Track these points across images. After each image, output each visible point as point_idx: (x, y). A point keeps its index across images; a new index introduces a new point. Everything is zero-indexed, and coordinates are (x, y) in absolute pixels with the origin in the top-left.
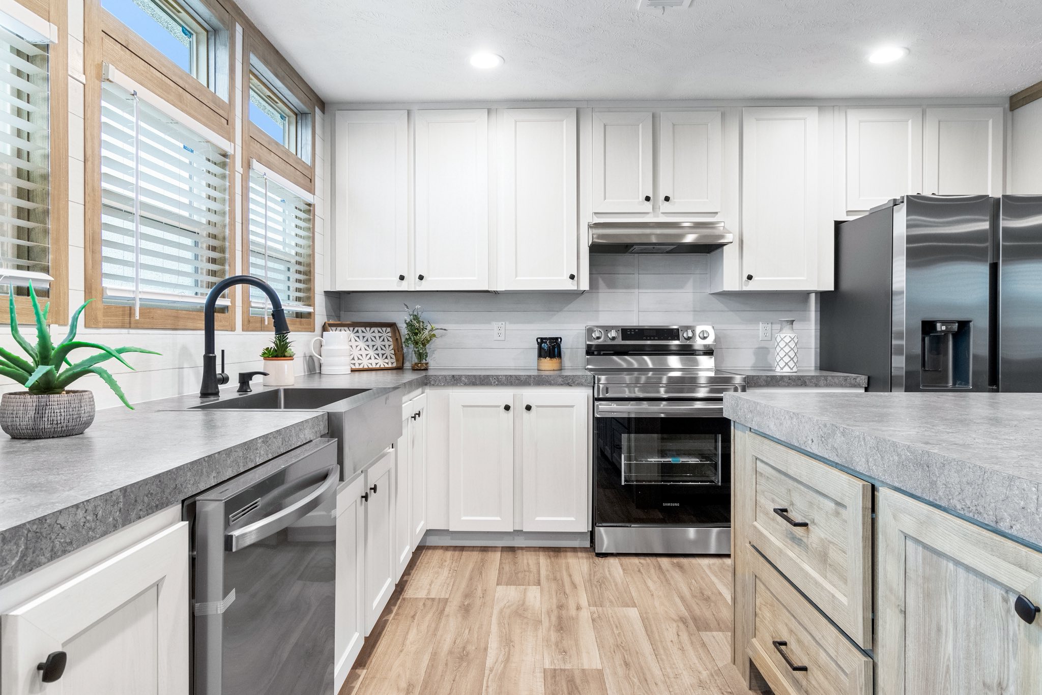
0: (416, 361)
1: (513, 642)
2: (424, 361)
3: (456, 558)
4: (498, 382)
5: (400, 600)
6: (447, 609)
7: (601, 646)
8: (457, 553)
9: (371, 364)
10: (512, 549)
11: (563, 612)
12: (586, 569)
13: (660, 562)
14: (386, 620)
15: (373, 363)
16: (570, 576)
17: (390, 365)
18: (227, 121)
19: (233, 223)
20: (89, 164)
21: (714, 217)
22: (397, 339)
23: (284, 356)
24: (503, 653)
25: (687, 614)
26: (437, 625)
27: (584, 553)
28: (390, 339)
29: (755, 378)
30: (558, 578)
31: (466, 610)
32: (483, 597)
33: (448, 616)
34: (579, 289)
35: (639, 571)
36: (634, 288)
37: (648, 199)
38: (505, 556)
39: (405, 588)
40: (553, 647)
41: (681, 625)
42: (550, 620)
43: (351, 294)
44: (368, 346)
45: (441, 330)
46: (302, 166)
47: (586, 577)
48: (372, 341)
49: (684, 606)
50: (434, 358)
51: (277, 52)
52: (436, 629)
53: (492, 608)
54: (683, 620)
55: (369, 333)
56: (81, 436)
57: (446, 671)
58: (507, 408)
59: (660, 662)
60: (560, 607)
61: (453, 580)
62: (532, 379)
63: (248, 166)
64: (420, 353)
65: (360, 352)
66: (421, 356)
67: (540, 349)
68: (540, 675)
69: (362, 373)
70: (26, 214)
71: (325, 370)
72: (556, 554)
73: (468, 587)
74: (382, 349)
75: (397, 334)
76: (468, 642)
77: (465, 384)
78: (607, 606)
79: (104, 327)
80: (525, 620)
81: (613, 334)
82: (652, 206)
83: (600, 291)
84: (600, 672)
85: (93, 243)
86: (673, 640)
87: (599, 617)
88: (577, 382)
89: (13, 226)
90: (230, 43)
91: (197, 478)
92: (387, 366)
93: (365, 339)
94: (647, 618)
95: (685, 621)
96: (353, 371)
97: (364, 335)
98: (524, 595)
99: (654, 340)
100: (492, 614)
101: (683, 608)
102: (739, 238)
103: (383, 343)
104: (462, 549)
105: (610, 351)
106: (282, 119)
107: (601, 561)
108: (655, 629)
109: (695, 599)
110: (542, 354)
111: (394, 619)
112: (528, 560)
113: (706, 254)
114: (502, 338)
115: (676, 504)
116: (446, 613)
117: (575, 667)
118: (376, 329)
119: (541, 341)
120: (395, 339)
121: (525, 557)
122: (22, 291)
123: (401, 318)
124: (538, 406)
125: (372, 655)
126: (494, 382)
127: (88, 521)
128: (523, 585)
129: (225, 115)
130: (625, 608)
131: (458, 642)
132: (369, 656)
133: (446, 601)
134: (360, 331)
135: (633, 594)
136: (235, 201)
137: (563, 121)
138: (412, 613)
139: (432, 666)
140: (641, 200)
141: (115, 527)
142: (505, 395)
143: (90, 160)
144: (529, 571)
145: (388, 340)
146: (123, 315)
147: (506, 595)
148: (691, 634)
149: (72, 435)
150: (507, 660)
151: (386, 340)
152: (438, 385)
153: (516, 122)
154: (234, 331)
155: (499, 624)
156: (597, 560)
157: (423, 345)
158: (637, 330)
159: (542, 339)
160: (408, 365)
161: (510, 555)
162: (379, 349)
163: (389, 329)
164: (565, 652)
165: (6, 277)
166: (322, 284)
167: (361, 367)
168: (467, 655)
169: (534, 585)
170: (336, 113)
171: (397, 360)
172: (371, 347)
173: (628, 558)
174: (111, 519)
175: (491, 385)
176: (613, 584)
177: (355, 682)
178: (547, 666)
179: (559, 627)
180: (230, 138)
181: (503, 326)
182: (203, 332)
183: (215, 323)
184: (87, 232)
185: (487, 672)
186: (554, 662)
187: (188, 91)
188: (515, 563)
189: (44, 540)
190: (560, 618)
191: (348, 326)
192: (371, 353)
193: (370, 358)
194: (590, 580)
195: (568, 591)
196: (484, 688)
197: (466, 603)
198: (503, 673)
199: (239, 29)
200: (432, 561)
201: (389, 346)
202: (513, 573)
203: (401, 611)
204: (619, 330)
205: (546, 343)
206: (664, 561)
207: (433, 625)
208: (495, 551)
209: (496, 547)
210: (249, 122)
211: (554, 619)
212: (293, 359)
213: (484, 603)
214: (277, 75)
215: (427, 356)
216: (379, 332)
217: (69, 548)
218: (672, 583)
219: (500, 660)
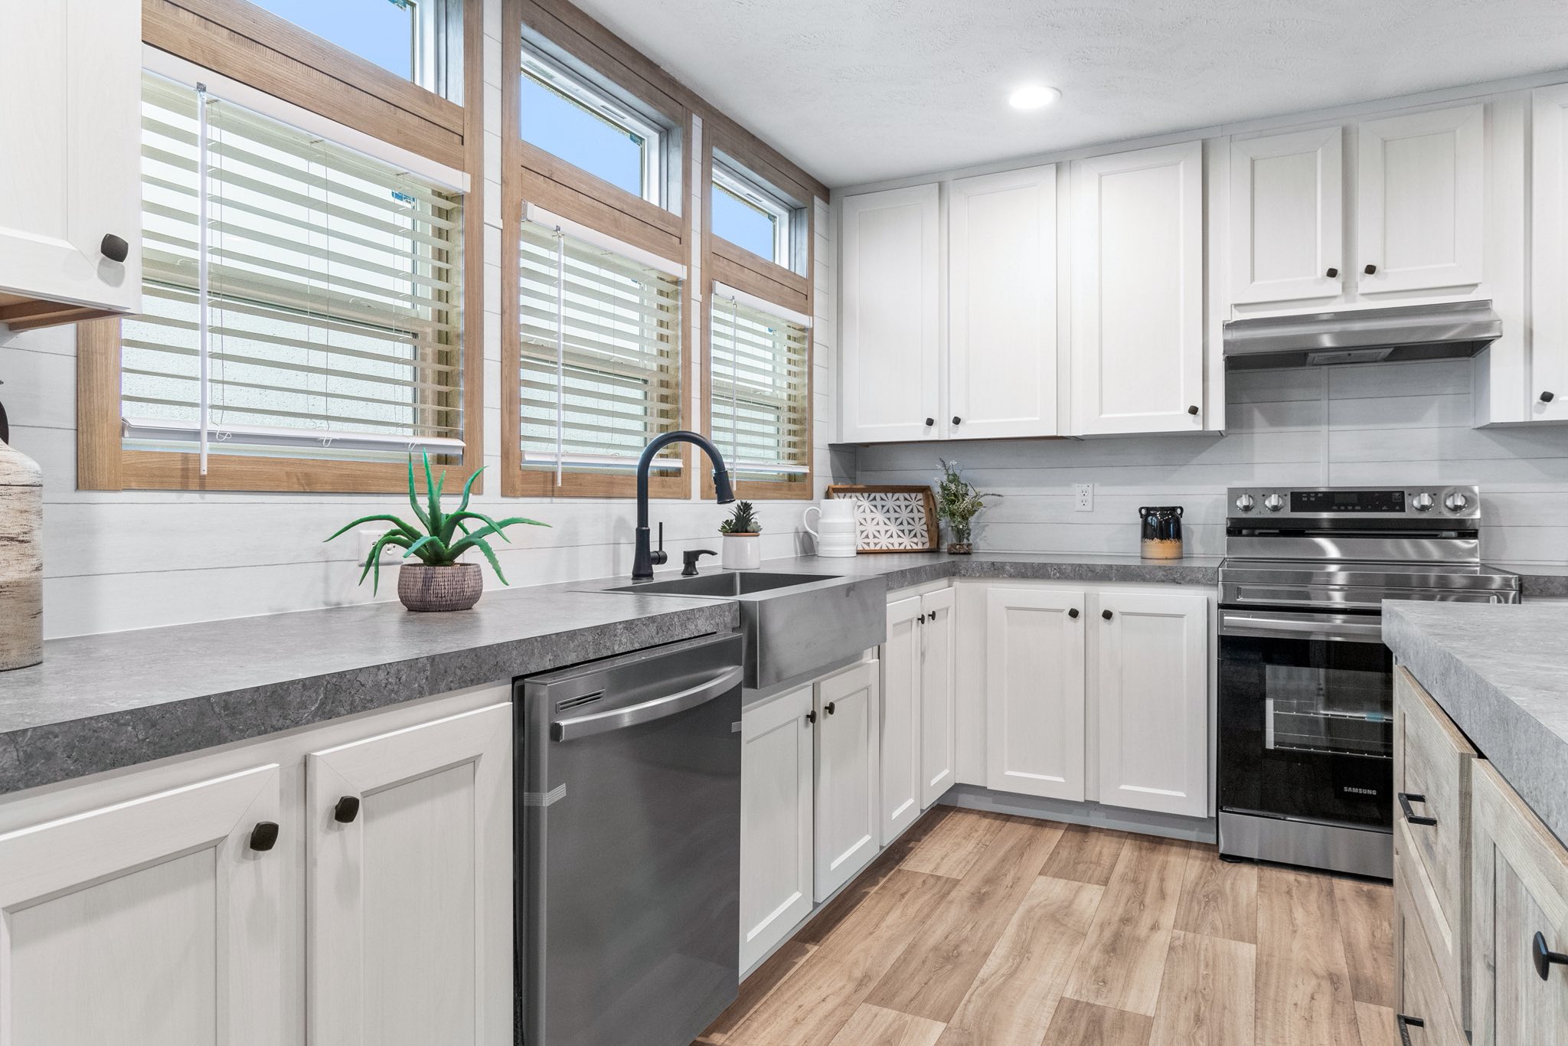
0: (955, 541)
1: (1030, 953)
2: (965, 541)
3: (992, 829)
4: (1060, 574)
5: (893, 872)
6: (953, 894)
7: (1167, 985)
8: (998, 822)
9: (893, 544)
10: (1084, 830)
11: (1127, 928)
12: (1193, 875)
13: (1335, 886)
14: (866, 892)
15: (896, 543)
16: (1162, 880)
17: (920, 547)
18: (680, 239)
19: (687, 364)
20: (507, 316)
21: (1471, 292)
22: (931, 509)
23: (747, 531)
24: (1010, 964)
25: (1346, 970)
26: (932, 911)
27: (1201, 852)
28: (921, 509)
29: (1541, 581)
30: (1142, 879)
31: (979, 899)
32: (1011, 887)
33: (951, 902)
34: (1205, 430)
35: (1289, 893)
36: (1319, 424)
37: (1332, 273)
38: (1070, 837)
39: (907, 857)
40: (1089, 971)
41: (1326, 985)
42: (1100, 935)
43: (871, 447)
44: (889, 519)
45: (993, 496)
46: (793, 279)
47: (1189, 886)
48: (895, 511)
49: (1346, 957)
50: (985, 537)
51: (753, 137)
52: (928, 916)
53: (1019, 903)
54: (1334, 979)
55: (890, 500)
56: (469, 611)
57: (920, 970)
58: (1074, 614)
59: (1259, 1029)
60: (1125, 920)
61: (977, 857)
62: (1114, 571)
63: (708, 289)
64: (958, 529)
65: (878, 528)
66: (961, 534)
67: (1146, 525)
68: (1051, 1004)
69: (879, 556)
70: (445, 376)
71: (822, 551)
72: (1153, 846)
73: (995, 869)
74: (909, 523)
75: (931, 503)
76: (966, 940)
77: (1011, 576)
78: (1206, 933)
79: (523, 496)
80: (1062, 929)
81: (1273, 501)
82: (1341, 285)
83: (1256, 430)
84: (1148, 1022)
85: (510, 404)
86: (1299, 1003)
87: (1184, 946)
88: (1188, 578)
89: (434, 392)
90: (683, 142)
91: (526, 659)
92: (915, 547)
93: (885, 509)
94: (1267, 963)
95: (1335, 979)
96: (859, 553)
97: (884, 504)
98: (1075, 895)
99: (1353, 510)
100: (1015, 911)
101: (1342, 962)
102: (1525, 327)
103: (911, 515)
104: (1008, 818)
105: (1273, 529)
106: (771, 220)
107: (1228, 867)
108: (1273, 980)
109: (1375, 953)
110: (1148, 533)
111: (876, 893)
112: (1102, 848)
113: (1466, 358)
114: (1088, 507)
115: (1370, 792)
116: (949, 898)
117: (1110, 1005)
118: (901, 496)
119: (1148, 512)
120: (928, 509)
121: (1100, 843)
122: (443, 460)
123: (936, 479)
124: (1123, 614)
125: (832, 931)
126: (1054, 574)
127: (391, 683)
128: (1079, 881)
129: (677, 233)
130: (1233, 942)
131: (951, 937)
132: (828, 932)
133: (956, 883)
134: (878, 498)
135: (1260, 924)
136: (690, 337)
137: (1179, 164)
138: (903, 890)
139: (904, 959)
140: (1320, 277)
141: (421, 694)
142: (1072, 594)
143: (509, 311)
144: (1098, 864)
145: (919, 511)
146: (545, 482)
147: (1049, 890)
148: (1338, 1002)
149: (458, 610)
150: (1012, 974)
151: (915, 510)
152: (971, 576)
153: (1100, 176)
154: (690, 498)
155: (1021, 925)
156: (1219, 866)
157: (963, 519)
158: (1320, 495)
159: (1148, 509)
160: (945, 547)
161: (1078, 836)
162: (905, 523)
163: (920, 496)
164: (1104, 982)
165: (417, 445)
166: (823, 435)
167: (878, 548)
168: (957, 957)
169: (1098, 884)
170: (844, 201)
171: (931, 540)
172: (893, 520)
173: (1278, 870)
174: (417, 685)
175: (1050, 578)
176: (1230, 903)
177: (799, 958)
178: (1069, 993)
179: (1111, 947)
180: (684, 259)
181: (1090, 489)
182: (636, 501)
183: (649, 489)
184: (504, 392)
185: (976, 983)
186: (1080, 992)
187: (626, 212)
188: (1081, 849)
189: (343, 694)
190: (1117, 936)
191: (862, 491)
192: (893, 528)
193: (891, 536)
194: (1194, 892)
195: (1147, 901)
196: (963, 1002)
197: (983, 891)
198: (999, 989)
199: (697, 122)
200: (958, 827)
201: (920, 519)
202: (1072, 863)
203: (889, 885)
204: (1286, 495)
205: (1155, 515)
206: (1344, 886)
207: (926, 910)
208: (1056, 828)
209: (1060, 823)
210: (712, 236)
211: (1108, 934)
212: (758, 536)
213: (1010, 895)
214: (752, 168)
215: (969, 534)
216: (906, 499)
217: (369, 705)
218: (1342, 920)
219: (1001, 972)
